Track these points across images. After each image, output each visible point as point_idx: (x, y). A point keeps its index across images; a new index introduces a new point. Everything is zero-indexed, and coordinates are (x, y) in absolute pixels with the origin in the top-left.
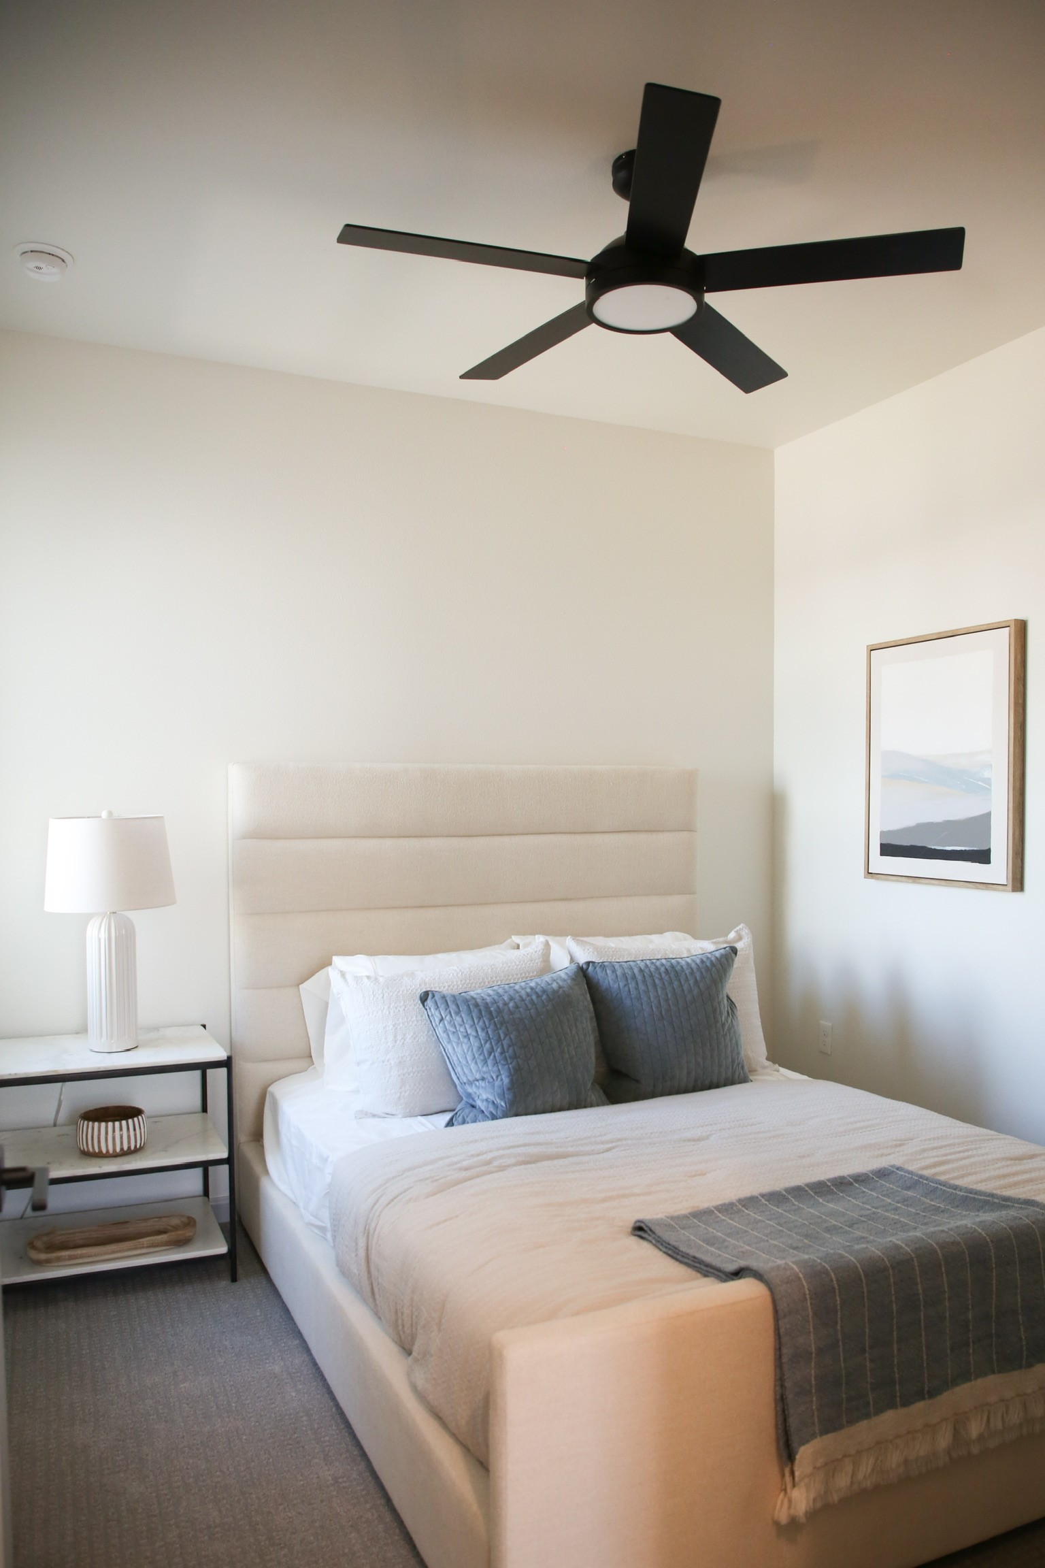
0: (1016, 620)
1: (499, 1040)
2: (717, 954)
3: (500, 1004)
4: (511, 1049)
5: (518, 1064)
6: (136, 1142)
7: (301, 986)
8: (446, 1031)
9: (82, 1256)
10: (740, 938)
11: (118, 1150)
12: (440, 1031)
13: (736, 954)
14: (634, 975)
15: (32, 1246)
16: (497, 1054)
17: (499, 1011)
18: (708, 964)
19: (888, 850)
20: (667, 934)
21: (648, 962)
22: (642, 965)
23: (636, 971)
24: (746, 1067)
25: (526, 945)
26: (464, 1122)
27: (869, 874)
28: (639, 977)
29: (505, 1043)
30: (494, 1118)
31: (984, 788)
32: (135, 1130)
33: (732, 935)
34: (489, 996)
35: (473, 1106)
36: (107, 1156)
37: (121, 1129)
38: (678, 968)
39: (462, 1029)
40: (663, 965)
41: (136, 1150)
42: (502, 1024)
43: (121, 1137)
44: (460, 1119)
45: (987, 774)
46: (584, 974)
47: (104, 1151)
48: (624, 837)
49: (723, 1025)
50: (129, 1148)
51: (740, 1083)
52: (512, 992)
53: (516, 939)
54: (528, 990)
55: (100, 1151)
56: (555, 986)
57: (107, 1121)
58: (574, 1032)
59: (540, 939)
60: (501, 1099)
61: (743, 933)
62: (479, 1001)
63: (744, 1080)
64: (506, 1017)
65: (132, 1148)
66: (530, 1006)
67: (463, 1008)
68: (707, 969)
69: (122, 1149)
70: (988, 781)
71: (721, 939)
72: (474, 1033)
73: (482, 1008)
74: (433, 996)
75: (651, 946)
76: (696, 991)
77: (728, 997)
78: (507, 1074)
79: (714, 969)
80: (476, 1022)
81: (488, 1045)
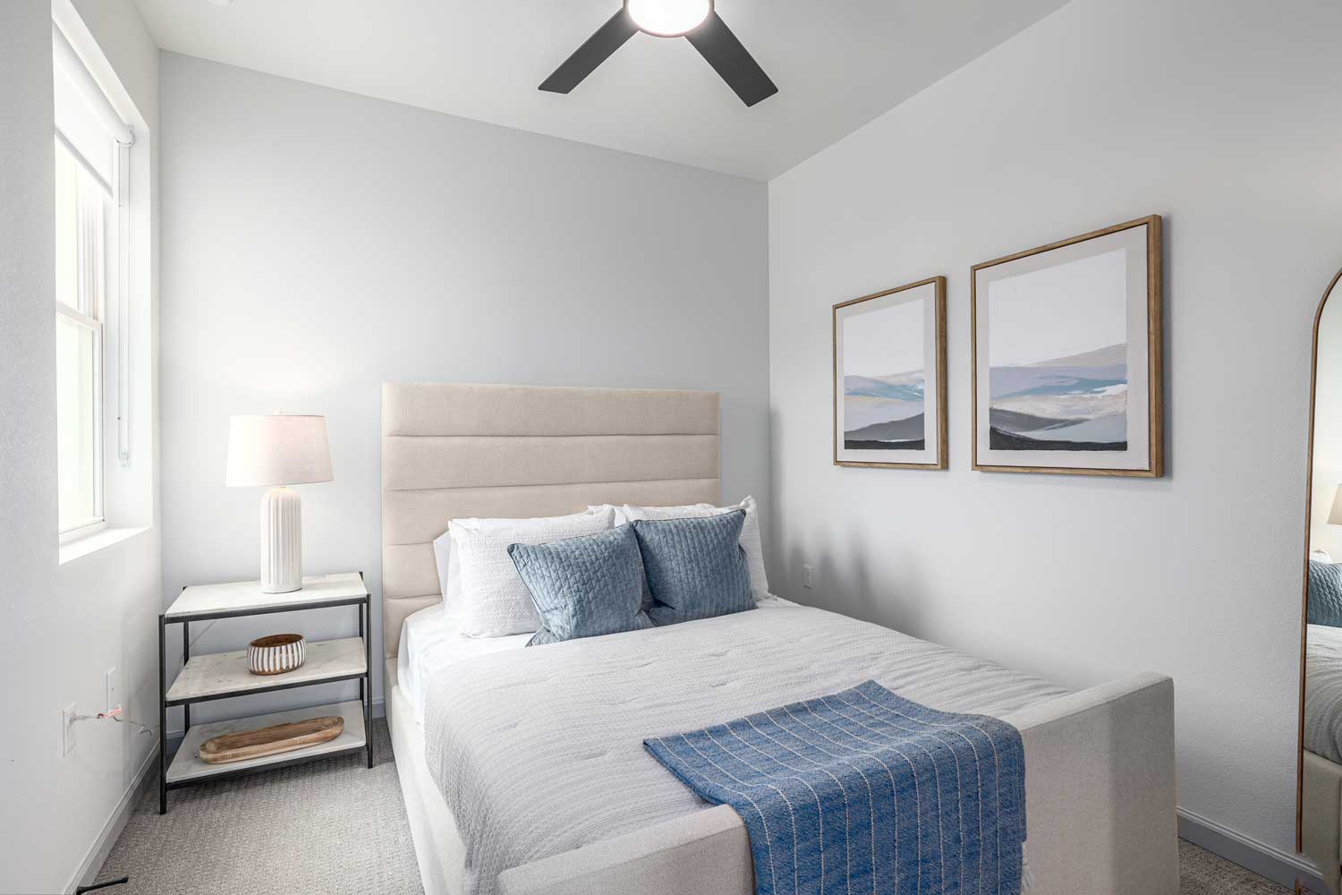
0: (940, 277)
1: (566, 579)
2: (732, 515)
3: (569, 552)
4: (575, 586)
5: (581, 597)
6: (294, 662)
7: (435, 541)
8: (528, 573)
9: (243, 754)
10: (747, 506)
11: (278, 669)
12: (523, 573)
13: (745, 514)
14: (671, 531)
15: (203, 747)
16: (565, 589)
17: (567, 557)
18: (725, 522)
19: (850, 444)
20: (698, 505)
21: (681, 521)
22: (677, 522)
23: (672, 527)
24: (754, 596)
25: (597, 512)
26: (540, 643)
27: (837, 462)
28: (674, 531)
29: (572, 581)
30: (562, 639)
31: (916, 396)
32: (293, 652)
33: (743, 503)
34: (561, 546)
35: (548, 631)
36: (269, 674)
37: (281, 653)
38: (703, 525)
39: (539, 572)
40: (692, 522)
41: (294, 669)
42: (569, 566)
43: (281, 659)
44: (537, 641)
45: (920, 387)
46: (634, 531)
47: (266, 670)
48: (667, 437)
49: (736, 566)
50: (288, 667)
51: (749, 609)
52: (579, 543)
53: (591, 508)
54: (591, 542)
55: (264, 671)
56: (612, 538)
57: (275, 646)
58: (625, 572)
59: (607, 508)
60: (567, 624)
61: (750, 502)
62: (552, 550)
63: (753, 607)
64: (573, 562)
65: (291, 667)
66: (591, 554)
67: (540, 556)
68: (724, 526)
69: (281, 668)
70: (921, 392)
71: (734, 506)
72: (548, 574)
73: (554, 555)
74: (518, 548)
75: (685, 511)
76: (715, 542)
77: (740, 547)
78: (572, 604)
79: (729, 526)
80: (549, 565)
81: (558, 583)
